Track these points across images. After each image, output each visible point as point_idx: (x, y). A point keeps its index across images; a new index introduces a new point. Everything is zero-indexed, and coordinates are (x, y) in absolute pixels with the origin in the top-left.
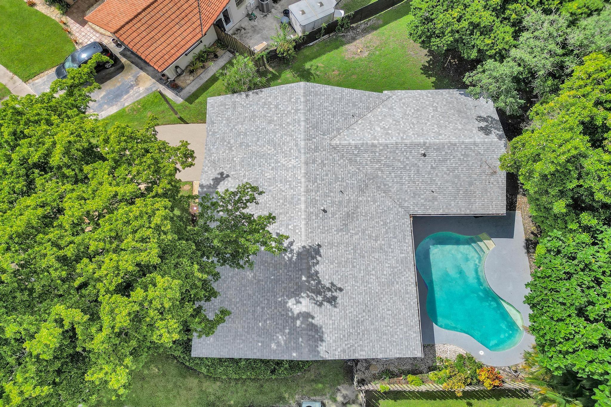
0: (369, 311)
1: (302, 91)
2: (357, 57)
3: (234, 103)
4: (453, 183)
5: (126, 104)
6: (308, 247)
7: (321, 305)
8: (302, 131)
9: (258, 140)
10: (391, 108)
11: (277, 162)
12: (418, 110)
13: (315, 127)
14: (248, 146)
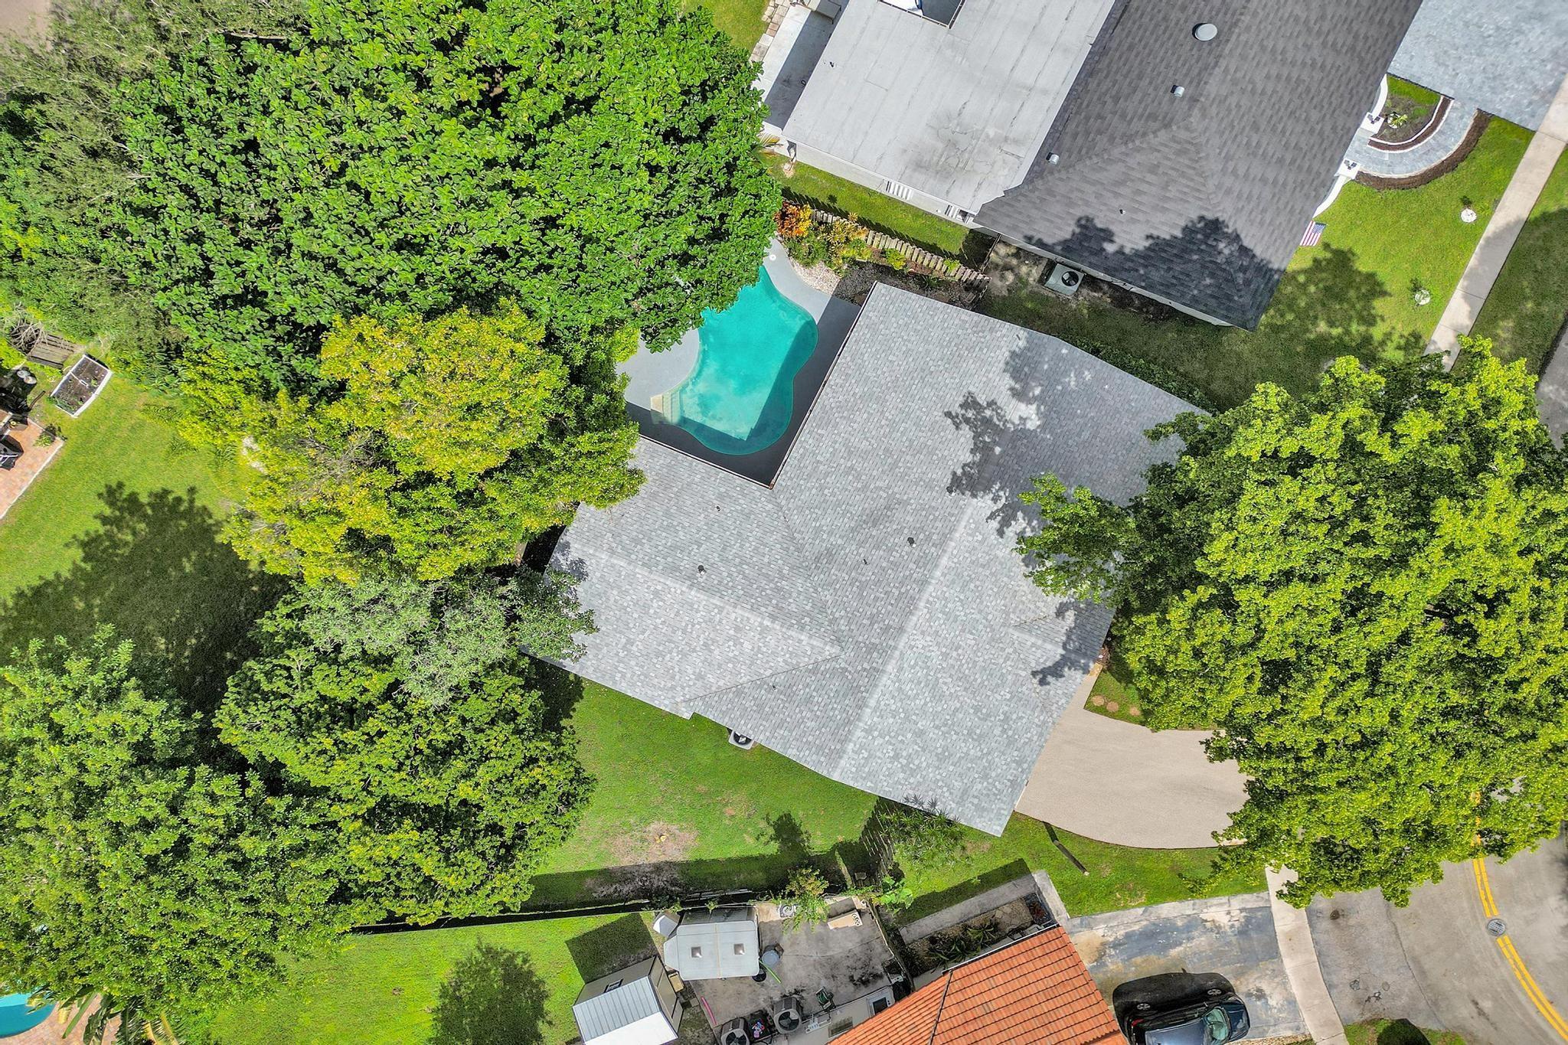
0: (923, 370)
1: (843, 762)
2: (674, 828)
3: (960, 802)
4: (679, 509)
5: (1140, 911)
6: (968, 493)
7: (991, 404)
8: (879, 690)
9: (956, 710)
10: (700, 677)
11: (945, 655)
12: (659, 654)
13: (854, 689)
14: (977, 709)
